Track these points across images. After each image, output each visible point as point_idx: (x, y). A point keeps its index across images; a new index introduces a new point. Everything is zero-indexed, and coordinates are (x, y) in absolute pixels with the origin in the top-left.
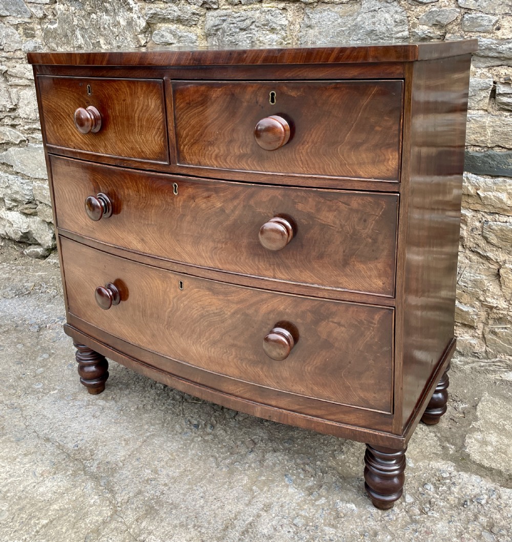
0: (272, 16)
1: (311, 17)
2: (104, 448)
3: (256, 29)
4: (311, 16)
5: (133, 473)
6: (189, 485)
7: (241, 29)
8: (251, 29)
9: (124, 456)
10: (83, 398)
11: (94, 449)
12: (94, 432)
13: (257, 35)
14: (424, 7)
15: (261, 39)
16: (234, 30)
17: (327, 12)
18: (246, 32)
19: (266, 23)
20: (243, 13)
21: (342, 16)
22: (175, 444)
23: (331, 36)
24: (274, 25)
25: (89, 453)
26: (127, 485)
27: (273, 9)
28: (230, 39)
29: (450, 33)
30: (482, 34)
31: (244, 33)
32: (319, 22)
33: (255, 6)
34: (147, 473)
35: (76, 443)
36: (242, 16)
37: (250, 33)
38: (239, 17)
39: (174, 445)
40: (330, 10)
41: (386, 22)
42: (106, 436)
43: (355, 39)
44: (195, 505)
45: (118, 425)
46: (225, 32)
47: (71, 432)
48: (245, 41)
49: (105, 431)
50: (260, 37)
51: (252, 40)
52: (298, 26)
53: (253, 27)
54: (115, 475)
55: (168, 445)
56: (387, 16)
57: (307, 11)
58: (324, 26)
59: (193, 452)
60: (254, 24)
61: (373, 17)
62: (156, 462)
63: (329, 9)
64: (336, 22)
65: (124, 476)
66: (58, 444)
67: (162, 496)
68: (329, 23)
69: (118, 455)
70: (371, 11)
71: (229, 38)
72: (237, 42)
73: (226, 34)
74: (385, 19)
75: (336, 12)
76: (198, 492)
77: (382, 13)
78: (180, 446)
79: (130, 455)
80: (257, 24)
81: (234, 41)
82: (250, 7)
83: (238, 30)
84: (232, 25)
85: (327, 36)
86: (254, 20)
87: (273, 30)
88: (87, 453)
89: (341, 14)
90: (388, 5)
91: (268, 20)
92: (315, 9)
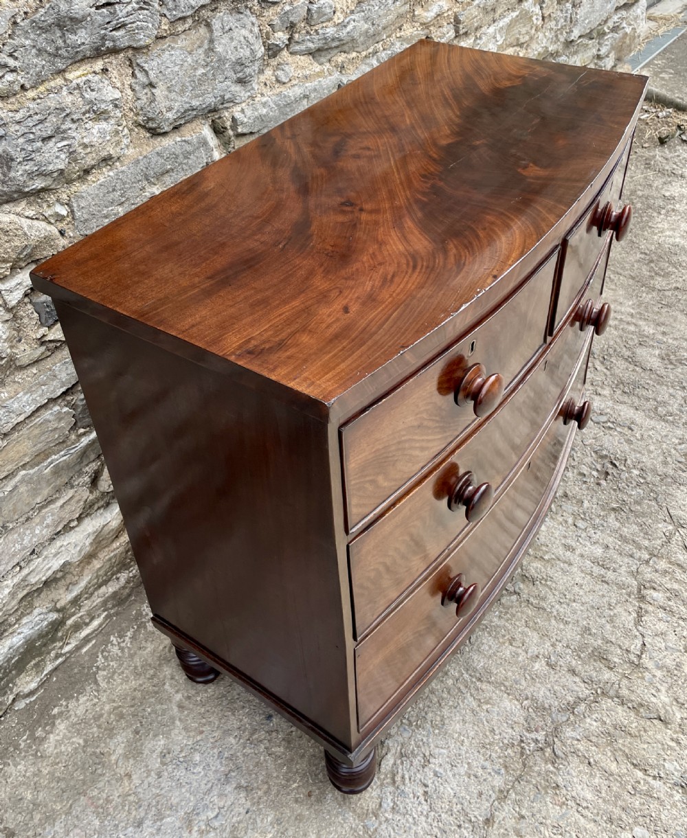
0: (93, 90)
1: (147, 69)
2: (497, 732)
3: (74, 126)
4: (146, 66)
5: (541, 683)
6: (550, 620)
7: (44, 140)
8: (65, 131)
9: (510, 701)
10: (372, 798)
11: (501, 744)
12: (466, 752)
13: (78, 137)
14: (275, 8)
15: (86, 141)
16: (30, 148)
17: (167, 52)
18: (54, 140)
19: (88, 108)
20: (31, 106)
21: (192, 51)
22: (485, 641)
23: (190, 88)
24: (103, 106)
25: (509, 751)
26: (563, 687)
27: (90, 77)
28: (27, 167)
29: (296, 32)
30: (324, 25)
31: (51, 144)
32: (161, 72)
33: (52, 84)
34: (540, 666)
35: (493, 774)
36: (36, 114)
37: (63, 139)
38: (30, 116)
39: (487, 642)
40: (173, 48)
41: (248, 41)
42: (472, 734)
43: (222, 80)
44: (582, 611)
45: (446, 722)
46: (12, 160)
47: (467, 790)
48: (57, 157)
49: (462, 738)
50: (82, 138)
51: (71, 150)
52: (129, 92)
53: (68, 124)
54: (547, 706)
55: (487, 648)
56: (244, 32)
57: (138, 61)
58: (172, 77)
59: (495, 619)
60: (68, 119)
61: (232, 39)
62: (520, 659)
63: (169, 46)
64: (186, 64)
65: (548, 693)
66: (496, 802)
67: (572, 647)
68: (176, 69)
69: (511, 709)
70: (227, 32)
71: (23, 167)
72: (43, 168)
73: (14, 164)
74: (245, 38)
75: (181, 48)
76: (562, 610)
77: (237, 30)
78: (486, 635)
79: (508, 694)
80: (75, 117)
81: (36, 168)
82: (42, 88)
83: (39, 144)
84: (21, 140)
85: (183, 91)
86: (68, 111)
87: (101, 115)
88: (509, 754)
89: (189, 49)
90: (242, 16)
91: (91, 102)
92: (149, 53)
